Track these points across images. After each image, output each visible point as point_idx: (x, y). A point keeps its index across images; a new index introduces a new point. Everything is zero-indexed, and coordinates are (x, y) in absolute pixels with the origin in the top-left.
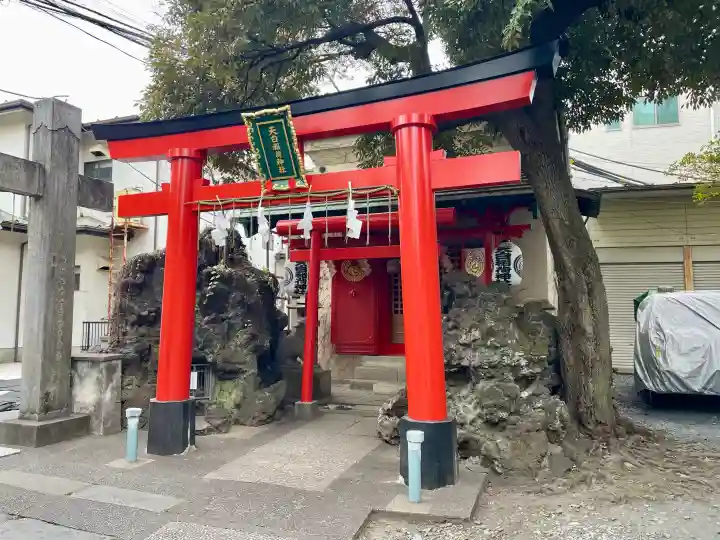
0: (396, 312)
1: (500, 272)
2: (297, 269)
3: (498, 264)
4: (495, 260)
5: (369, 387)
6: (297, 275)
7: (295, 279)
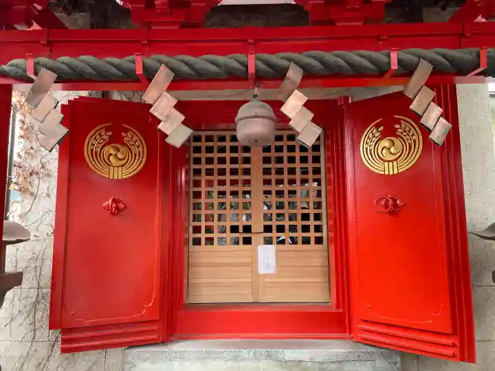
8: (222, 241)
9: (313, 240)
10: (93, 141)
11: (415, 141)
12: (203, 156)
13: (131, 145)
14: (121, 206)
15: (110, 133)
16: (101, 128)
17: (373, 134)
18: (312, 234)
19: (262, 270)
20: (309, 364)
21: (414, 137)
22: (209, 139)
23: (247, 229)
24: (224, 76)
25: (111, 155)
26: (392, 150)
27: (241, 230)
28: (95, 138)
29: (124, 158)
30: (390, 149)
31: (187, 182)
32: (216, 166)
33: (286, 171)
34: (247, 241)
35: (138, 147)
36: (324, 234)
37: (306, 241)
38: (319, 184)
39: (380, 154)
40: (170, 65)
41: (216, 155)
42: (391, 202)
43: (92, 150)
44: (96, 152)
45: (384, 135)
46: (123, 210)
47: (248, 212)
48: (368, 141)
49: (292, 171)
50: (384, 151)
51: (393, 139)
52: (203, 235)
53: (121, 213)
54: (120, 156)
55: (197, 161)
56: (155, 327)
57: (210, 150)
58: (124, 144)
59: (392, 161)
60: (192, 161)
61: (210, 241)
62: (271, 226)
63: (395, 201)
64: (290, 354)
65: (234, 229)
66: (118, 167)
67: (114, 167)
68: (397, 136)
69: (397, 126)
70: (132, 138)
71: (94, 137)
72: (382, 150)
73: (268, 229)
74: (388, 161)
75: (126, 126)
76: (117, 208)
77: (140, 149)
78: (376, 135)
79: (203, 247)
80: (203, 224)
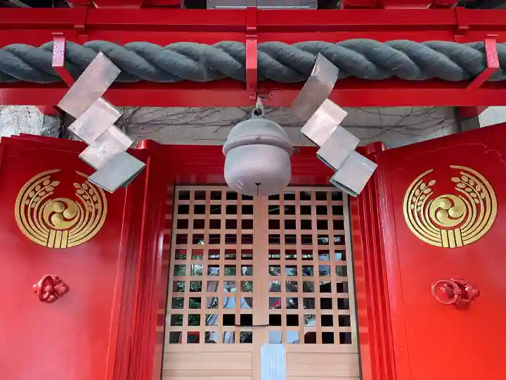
0: (176, 338)
9: (337, 338)
10: (30, 193)
11: (484, 200)
12: (191, 217)
13: (86, 200)
14: (60, 288)
15: (56, 183)
16: (45, 176)
17: (420, 191)
18: (336, 329)
21: (483, 196)
22: (200, 195)
23: (247, 320)
24: (206, 78)
25: (54, 213)
26: (451, 212)
27: (238, 321)
28: (34, 190)
29: (73, 219)
30: (447, 211)
31: (167, 253)
32: (207, 231)
33: (299, 239)
34: (248, 339)
35: (95, 203)
36: (353, 329)
37: (328, 338)
38: (344, 258)
39: (434, 219)
40: (112, 54)
41: (208, 217)
42: (457, 290)
43: (26, 207)
44: (32, 210)
45: (437, 192)
46: (62, 294)
47: (248, 295)
48: (414, 200)
49: (307, 239)
50: (439, 214)
51: (452, 197)
52: (185, 329)
53: (60, 299)
54: (67, 214)
55: (183, 224)
57: (200, 209)
58: (75, 199)
59: (453, 228)
60: (175, 224)
61: (194, 338)
62: (279, 316)
63: (462, 287)
65: (229, 320)
66: (62, 230)
67: (56, 230)
68: (457, 194)
69: (455, 179)
70: (88, 191)
71: (32, 187)
72: (436, 212)
73: (275, 320)
74: (447, 229)
75: (81, 174)
76: (53, 292)
77: (99, 206)
78: (426, 192)
79: (184, 345)
80: (186, 312)
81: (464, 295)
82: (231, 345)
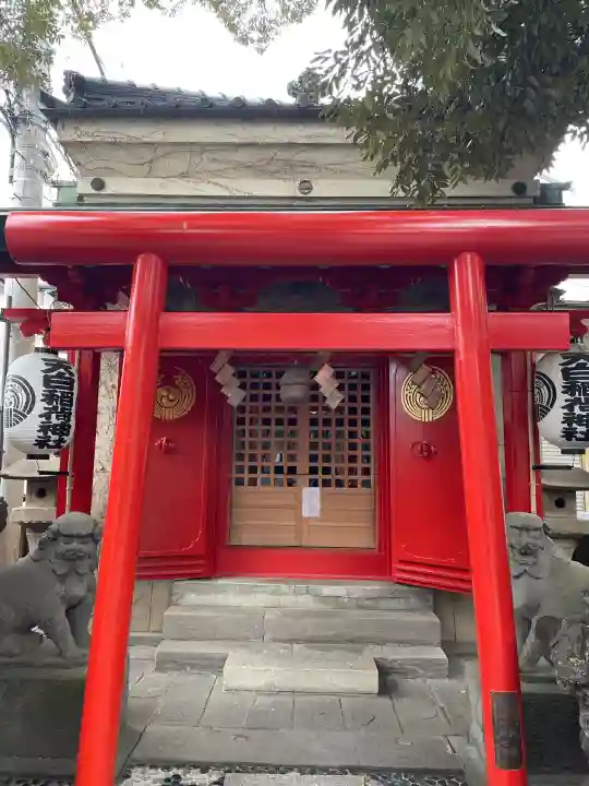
0: (240, 482)
1: (577, 410)
2: (47, 380)
3: (569, 389)
4: (559, 382)
5: (216, 665)
6: (49, 398)
7: (40, 407)
8: (266, 482)
9: (360, 484)
11: (447, 391)
13: (182, 387)
15: (163, 376)
17: (412, 382)
18: (359, 477)
19: (305, 513)
20: (346, 600)
21: (447, 388)
23: (292, 470)
25: (163, 396)
27: (285, 471)
29: (175, 400)
32: (261, 404)
34: (291, 483)
35: (188, 388)
36: (372, 477)
37: (353, 484)
39: (418, 402)
41: (261, 392)
42: (425, 448)
48: (408, 388)
52: (246, 476)
54: (171, 397)
56: (201, 562)
58: (175, 386)
59: (428, 409)
61: (253, 482)
62: (317, 468)
63: (429, 446)
64: (328, 590)
65: (279, 470)
66: (169, 408)
67: (166, 407)
70: (182, 380)
73: (313, 471)
74: (425, 409)
75: (177, 368)
77: (190, 390)
79: (246, 488)
80: (247, 464)
81: (429, 451)
82: (278, 489)
